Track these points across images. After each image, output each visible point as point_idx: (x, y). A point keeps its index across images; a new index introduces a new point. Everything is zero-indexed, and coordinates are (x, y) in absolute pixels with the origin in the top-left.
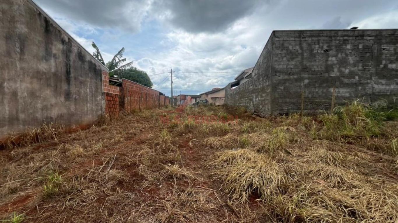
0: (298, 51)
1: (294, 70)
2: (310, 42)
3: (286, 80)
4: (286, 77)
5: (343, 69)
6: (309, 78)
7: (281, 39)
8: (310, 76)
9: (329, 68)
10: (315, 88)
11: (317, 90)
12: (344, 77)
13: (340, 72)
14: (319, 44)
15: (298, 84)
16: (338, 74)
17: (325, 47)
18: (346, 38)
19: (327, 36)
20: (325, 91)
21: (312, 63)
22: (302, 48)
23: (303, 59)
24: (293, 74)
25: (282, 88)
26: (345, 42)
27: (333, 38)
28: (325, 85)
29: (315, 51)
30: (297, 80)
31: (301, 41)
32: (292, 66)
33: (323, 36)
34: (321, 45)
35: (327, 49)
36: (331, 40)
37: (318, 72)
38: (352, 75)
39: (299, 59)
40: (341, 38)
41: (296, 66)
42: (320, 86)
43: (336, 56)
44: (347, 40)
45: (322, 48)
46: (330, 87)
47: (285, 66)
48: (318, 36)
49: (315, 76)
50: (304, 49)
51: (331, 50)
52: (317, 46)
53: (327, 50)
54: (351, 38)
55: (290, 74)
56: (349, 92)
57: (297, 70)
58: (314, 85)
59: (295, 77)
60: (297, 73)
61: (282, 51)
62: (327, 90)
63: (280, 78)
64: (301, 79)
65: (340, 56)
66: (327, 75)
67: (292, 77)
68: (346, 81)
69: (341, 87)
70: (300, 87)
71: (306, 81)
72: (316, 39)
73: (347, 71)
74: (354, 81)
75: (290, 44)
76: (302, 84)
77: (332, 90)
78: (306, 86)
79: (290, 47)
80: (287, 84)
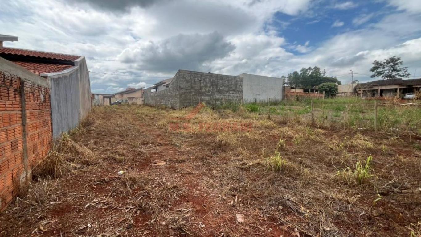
0: (189, 80)
2: (194, 76)
3: (185, 93)
4: (185, 91)
6: (194, 92)
7: (182, 74)
9: (201, 88)
11: (197, 97)
12: (206, 92)
15: (190, 94)
16: (204, 91)
17: (200, 79)
21: (195, 86)
22: (191, 79)
23: (191, 83)
25: (184, 96)
26: (206, 78)
28: (200, 95)
29: (196, 81)
31: (190, 75)
32: (187, 86)
33: (199, 74)
36: (202, 76)
37: (197, 89)
38: (209, 91)
40: (205, 76)
41: (189, 87)
42: (198, 95)
43: (203, 83)
45: (198, 79)
47: (184, 86)
49: (196, 91)
52: (196, 78)
53: (200, 81)
54: (208, 76)
58: (196, 95)
59: (189, 91)
62: (201, 97)
63: (183, 91)
64: (191, 92)
65: (205, 83)
66: (200, 91)
67: (187, 91)
68: (208, 94)
72: (196, 75)
73: (207, 90)
74: (210, 94)
75: (186, 76)
76: (192, 94)
77: (203, 97)
78: (193, 95)
79: (186, 78)
80: (186, 94)
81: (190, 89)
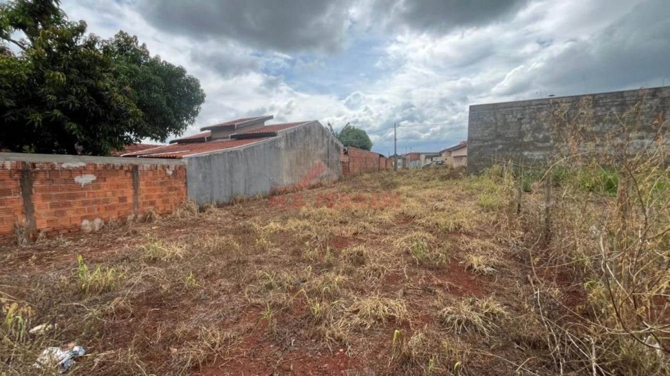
0: (492, 121)
1: (488, 138)
2: (503, 112)
3: (480, 147)
4: (481, 144)
5: (537, 135)
6: (502, 144)
7: (477, 112)
8: (504, 142)
9: (522, 135)
10: (509, 152)
11: (510, 154)
12: (538, 141)
13: (534, 137)
14: (512, 114)
15: (493, 149)
16: (532, 139)
17: (519, 116)
18: (540, 106)
19: (521, 106)
20: (518, 154)
21: (506, 131)
22: (496, 119)
23: (496, 127)
24: (487, 141)
25: (477, 153)
26: (540, 110)
27: (527, 108)
28: (518, 149)
29: (509, 120)
30: (491, 146)
31: (495, 112)
32: (486, 135)
33: (517, 107)
34: (515, 114)
35: (521, 117)
36: (525, 110)
37: (512, 138)
38: (546, 139)
39: (493, 128)
40: (535, 107)
41: (489, 135)
42: (514, 150)
43: (530, 123)
44: (542, 108)
45: (516, 117)
46: (523, 151)
47: (480, 135)
48: (512, 107)
49: (508, 142)
50: (498, 119)
51: (524, 118)
52: (511, 116)
53: (521, 119)
54: (545, 106)
55: (485, 141)
56: (543, 155)
57: (491, 137)
58: (507, 150)
59: (490, 143)
60: (491, 140)
61: (477, 122)
62: (521, 154)
63: (475, 145)
64: (496, 145)
65: (533, 122)
66: (520, 140)
67: (486, 143)
68: (540, 145)
69: (534, 150)
70: (494, 152)
71: (500, 147)
72: (509, 109)
73: (541, 136)
74: (548, 144)
75: (485, 116)
76: (496, 149)
77: (526, 153)
78: (499, 150)
79: (485, 118)
80: (482, 150)
81: (493, 140)
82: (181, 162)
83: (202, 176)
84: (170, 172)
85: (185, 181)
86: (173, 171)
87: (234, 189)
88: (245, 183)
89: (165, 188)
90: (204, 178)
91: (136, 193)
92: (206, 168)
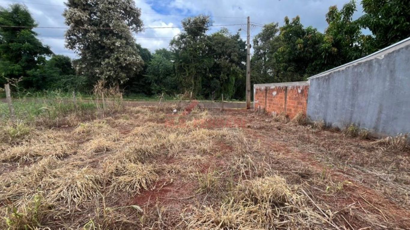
82: (306, 84)
83: (319, 96)
84: (300, 91)
85: (306, 99)
86: (301, 90)
87: (355, 116)
88: (380, 112)
89: (296, 102)
90: (321, 97)
91: (285, 103)
92: (324, 88)
